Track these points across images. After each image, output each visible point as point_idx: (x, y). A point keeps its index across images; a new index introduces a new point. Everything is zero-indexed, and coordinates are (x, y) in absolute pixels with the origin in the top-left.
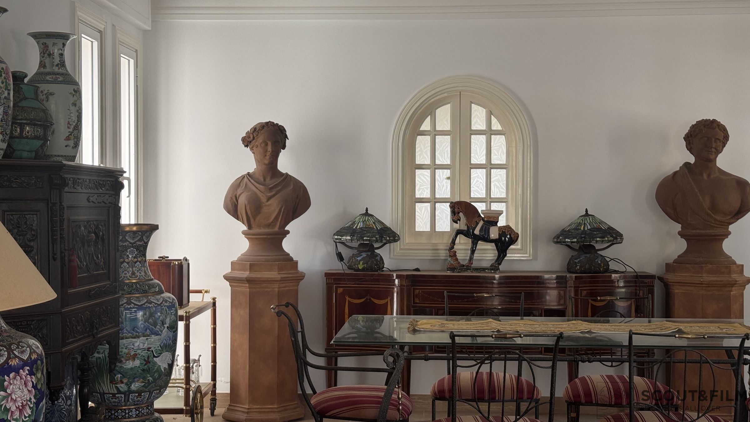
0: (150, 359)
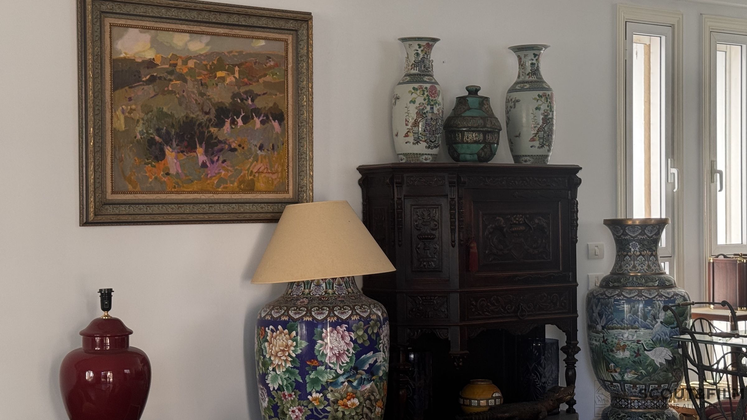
0: (641, 352)
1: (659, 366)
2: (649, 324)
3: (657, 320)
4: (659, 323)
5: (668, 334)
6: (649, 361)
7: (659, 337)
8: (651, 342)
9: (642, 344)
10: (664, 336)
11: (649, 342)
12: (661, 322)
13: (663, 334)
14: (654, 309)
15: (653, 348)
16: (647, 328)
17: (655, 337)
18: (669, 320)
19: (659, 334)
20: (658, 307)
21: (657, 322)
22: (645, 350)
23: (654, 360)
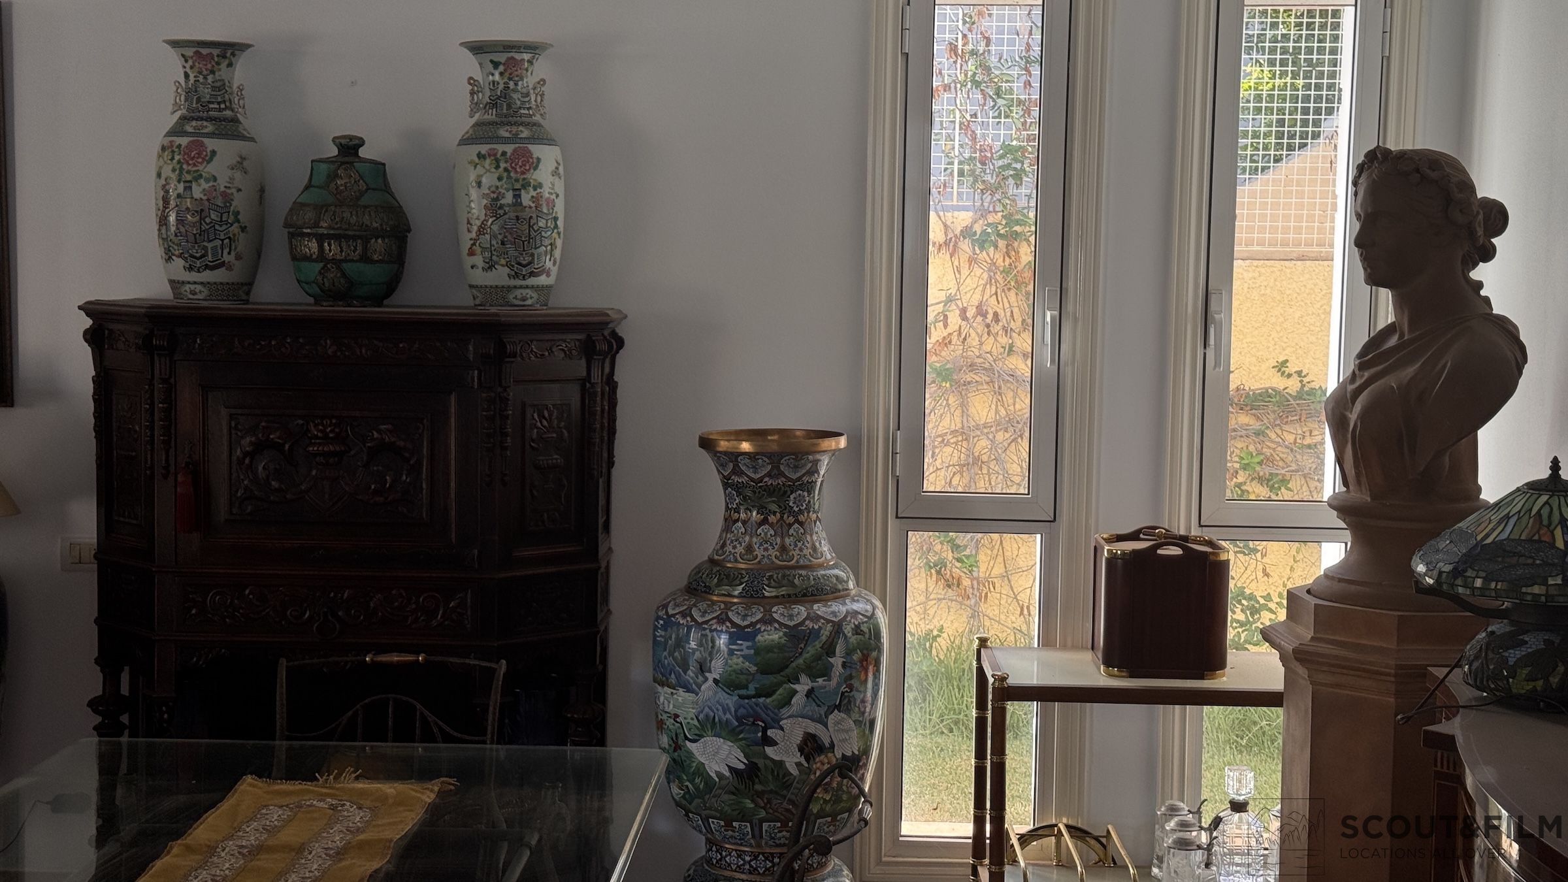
1: (717, 780)
2: (691, 681)
3: (707, 674)
4: (710, 682)
5: (733, 710)
6: (694, 764)
7: (712, 714)
8: (696, 722)
9: (681, 724)
10: (721, 713)
11: (691, 722)
12: (716, 681)
13: (720, 708)
14: (702, 649)
15: (701, 736)
16: (688, 691)
17: (702, 712)
18: (733, 677)
19: (710, 708)
20: (710, 645)
21: (706, 679)
22: (686, 738)
23: (704, 764)
